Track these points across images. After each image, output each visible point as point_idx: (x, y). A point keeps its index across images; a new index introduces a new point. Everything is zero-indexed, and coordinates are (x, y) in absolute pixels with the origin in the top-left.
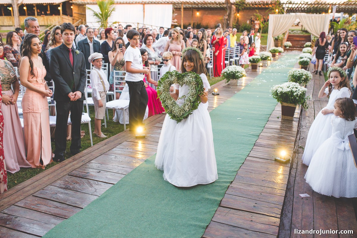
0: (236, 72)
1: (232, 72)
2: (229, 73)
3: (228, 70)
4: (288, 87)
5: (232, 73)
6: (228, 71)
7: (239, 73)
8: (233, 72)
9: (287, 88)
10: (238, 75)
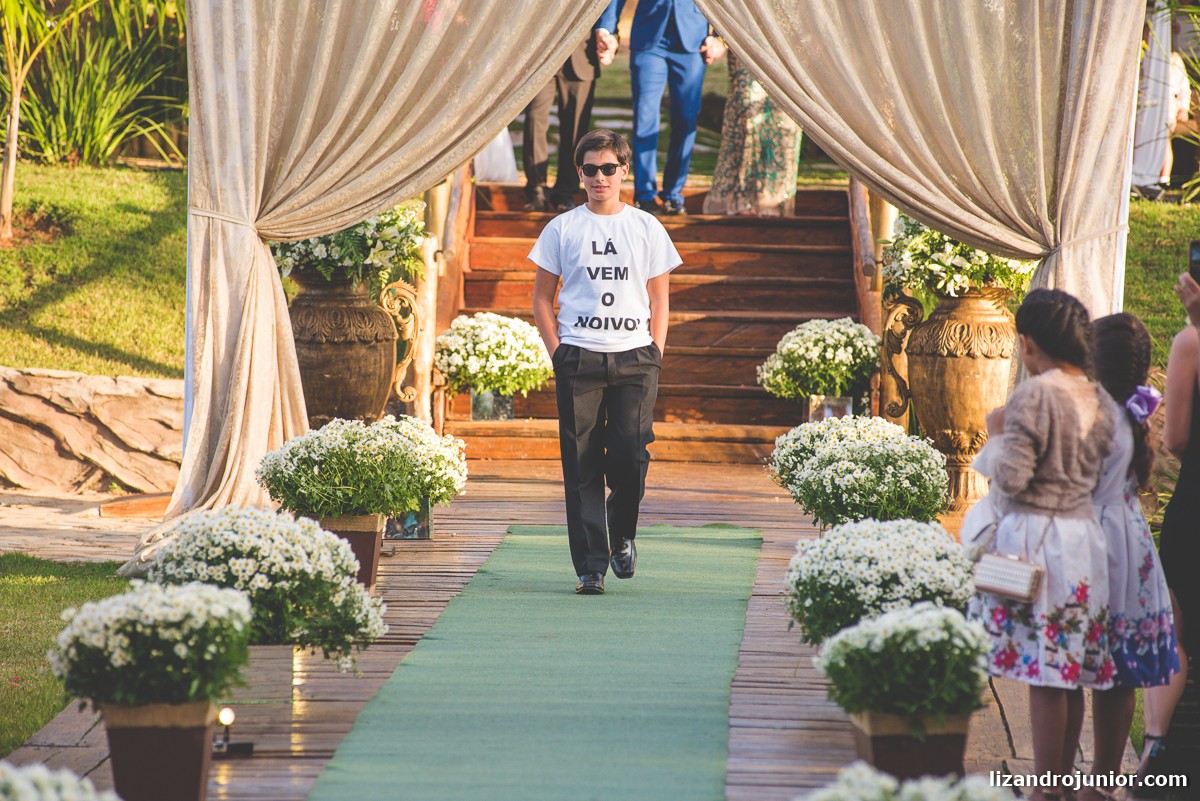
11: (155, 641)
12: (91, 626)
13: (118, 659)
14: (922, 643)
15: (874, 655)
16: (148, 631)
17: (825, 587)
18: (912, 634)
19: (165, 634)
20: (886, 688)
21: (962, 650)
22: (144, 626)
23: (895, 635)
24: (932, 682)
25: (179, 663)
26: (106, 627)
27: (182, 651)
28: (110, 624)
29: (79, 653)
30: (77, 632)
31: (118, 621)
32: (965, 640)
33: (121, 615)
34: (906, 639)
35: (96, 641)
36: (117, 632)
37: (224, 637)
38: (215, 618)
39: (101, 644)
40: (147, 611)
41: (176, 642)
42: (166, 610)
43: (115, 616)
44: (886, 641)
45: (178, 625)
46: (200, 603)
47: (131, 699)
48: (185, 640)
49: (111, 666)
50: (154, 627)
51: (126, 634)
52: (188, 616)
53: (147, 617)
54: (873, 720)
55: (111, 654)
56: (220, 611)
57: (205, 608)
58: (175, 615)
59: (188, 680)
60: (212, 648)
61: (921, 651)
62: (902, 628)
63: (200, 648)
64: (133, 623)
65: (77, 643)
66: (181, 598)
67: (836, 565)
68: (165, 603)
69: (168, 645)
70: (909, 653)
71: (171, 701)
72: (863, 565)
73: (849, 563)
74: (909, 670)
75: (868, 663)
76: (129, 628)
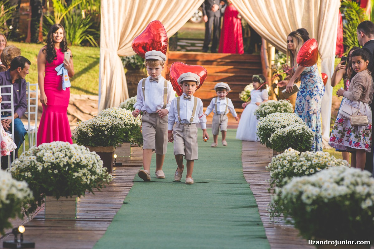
0: (73, 166)
1: (54, 166)
2: (45, 170)
3: (40, 159)
4: (338, 183)
5: (56, 172)
6: (39, 164)
7: (85, 170)
8: (62, 165)
9: (335, 185)
10: (79, 179)
11: (99, 130)
12: (83, 126)
13: (90, 134)
14: (297, 134)
15: (284, 137)
16: (98, 128)
17: (267, 129)
18: (294, 131)
19: (102, 128)
20: (287, 145)
21: (307, 135)
22: (97, 126)
23: (290, 132)
24: (299, 144)
25: (106, 136)
26: (87, 126)
27: (106, 133)
28: (88, 125)
29: (80, 133)
30: (80, 128)
31: (90, 125)
32: (308, 133)
33: (91, 124)
34: (292, 133)
35: (85, 130)
36: (90, 128)
37: (117, 130)
38: (115, 125)
39: (86, 131)
40: (97, 122)
41: (105, 130)
42: (102, 122)
43: (89, 124)
44: (287, 133)
45: (105, 126)
47: (93, 145)
48: (107, 130)
49: (88, 136)
50: (99, 126)
52: (108, 124)
53: (97, 124)
55: (88, 133)
56: (116, 123)
57: (112, 122)
58: (104, 124)
59: (107, 140)
60: (114, 132)
61: (297, 136)
62: (291, 130)
63: (111, 132)
64: (94, 126)
65: (80, 130)
66: (106, 120)
67: (269, 123)
68: (102, 121)
69: (103, 131)
70: (293, 136)
71: (104, 146)
72: (276, 123)
73: (273, 123)
74: (293, 140)
75: (283, 139)
76: (93, 127)
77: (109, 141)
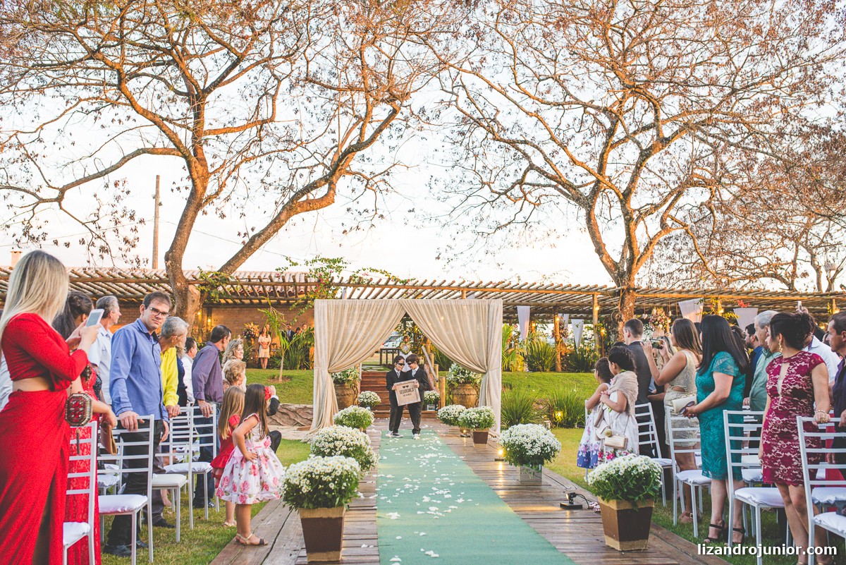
11: (320, 481)
12: (293, 475)
13: (305, 490)
14: (640, 471)
16: (317, 477)
19: (325, 478)
22: (316, 475)
25: (331, 491)
26: (300, 476)
27: (332, 486)
28: (301, 474)
29: (288, 487)
31: (305, 472)
33: (306, 470)
34: (632, 469)
35: (294, 481)
36: (304, 478)
37: (349, 479)
39: (298, 483)
40: (317, 468)
41: (329, 482)
42: (325, 467)
43: (303, 470)
45: (330, 474)
46: (339, 464)
47: (311, 506)
48: (334, 480)
49: (302, 492)
50: (320, 475)
51: (308, 478)
52: (334, 470)
53: (317, 471)
54: (618, 503)
55: (302, 487)
56: (347, 467)
57: (341, 466)
58: (328, 470)
59: (334, 497)
60: (345, 484)
61: (640, 474)
63: (340, 484)
64: (311, 473)
65: (287, 482)
66: (331, 463)
67: (516, 438)
68: (324, 465)
69: (326, 483)
70: (635, 475)
71: (328, 507)
72: (525, 438)
73: (520, 437)
74: (634, 482)
75: (616, 480)
76: (309, 476)
77: (338, 499)
